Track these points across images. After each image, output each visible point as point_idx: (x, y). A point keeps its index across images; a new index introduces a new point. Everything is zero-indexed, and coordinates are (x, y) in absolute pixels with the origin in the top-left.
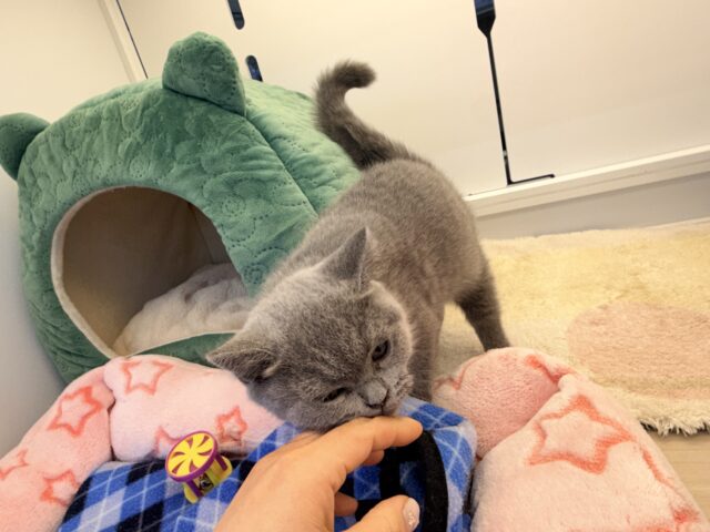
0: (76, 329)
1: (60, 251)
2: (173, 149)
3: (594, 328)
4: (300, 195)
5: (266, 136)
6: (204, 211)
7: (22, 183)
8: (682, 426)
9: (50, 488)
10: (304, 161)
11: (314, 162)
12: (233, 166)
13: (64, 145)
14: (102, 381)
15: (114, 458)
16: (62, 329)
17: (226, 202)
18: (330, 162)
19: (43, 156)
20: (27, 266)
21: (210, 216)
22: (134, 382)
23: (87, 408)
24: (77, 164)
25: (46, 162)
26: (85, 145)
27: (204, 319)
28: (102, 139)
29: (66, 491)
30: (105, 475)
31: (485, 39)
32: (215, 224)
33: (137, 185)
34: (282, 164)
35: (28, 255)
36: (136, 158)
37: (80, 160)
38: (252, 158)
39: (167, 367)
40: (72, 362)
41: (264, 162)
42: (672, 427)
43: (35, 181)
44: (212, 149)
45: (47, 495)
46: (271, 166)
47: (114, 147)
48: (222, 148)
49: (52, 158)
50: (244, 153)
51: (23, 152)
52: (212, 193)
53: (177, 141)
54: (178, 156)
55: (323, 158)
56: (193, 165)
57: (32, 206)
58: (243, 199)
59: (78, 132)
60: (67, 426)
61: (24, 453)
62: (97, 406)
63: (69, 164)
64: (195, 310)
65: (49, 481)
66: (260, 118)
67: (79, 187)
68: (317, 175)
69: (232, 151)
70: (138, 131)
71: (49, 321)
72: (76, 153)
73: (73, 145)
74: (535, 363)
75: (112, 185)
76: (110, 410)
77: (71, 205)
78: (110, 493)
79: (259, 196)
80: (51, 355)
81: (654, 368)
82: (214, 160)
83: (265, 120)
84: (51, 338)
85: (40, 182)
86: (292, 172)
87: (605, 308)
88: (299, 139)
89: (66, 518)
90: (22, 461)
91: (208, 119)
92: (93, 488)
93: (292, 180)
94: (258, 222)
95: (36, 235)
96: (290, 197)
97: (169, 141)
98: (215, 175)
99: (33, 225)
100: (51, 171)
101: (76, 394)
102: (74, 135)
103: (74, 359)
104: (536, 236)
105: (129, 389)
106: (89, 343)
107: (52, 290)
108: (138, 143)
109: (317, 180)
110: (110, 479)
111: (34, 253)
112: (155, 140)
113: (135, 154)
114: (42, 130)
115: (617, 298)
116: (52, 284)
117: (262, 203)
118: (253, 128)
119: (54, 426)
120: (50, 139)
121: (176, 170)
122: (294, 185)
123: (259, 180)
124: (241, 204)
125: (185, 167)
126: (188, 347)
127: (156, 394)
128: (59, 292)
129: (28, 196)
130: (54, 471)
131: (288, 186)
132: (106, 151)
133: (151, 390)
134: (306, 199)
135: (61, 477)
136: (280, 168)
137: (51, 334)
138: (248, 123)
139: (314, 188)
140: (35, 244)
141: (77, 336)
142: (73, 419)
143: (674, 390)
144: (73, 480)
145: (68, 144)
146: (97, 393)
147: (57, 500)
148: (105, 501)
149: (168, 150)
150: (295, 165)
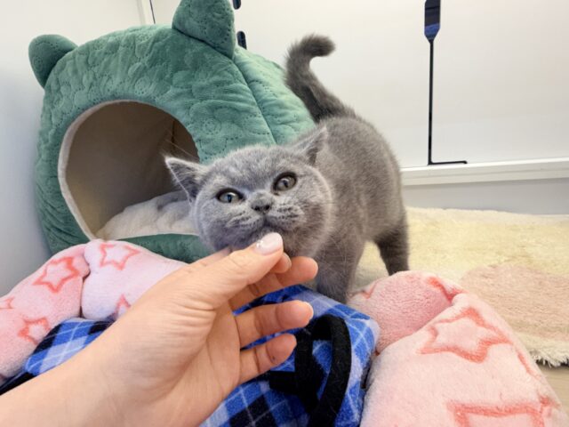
0: (69, 211)
1: (68, 148)
2: (172, 76)
3: (484, 280)
4: (265, 127)
5: (246, 78)
6: (188, 128)
7: (49, 90)
8: (548, 359)
9: (27, 328)
10: (273, 102)
11: (281, 106)
12: (217, 95)
13: (87, 63)
14: (83, 255)
15: (81, 315)
16: (59, 210)
17: (206, 122)
18: (293, 109)
19: (69, 69)
20: (40, 156)
21: (191, 132)
22: (108, 258)
23: (67, 273)
24: (95, 78)
25: (70, 74)
26: (103, 64)
27: (171, 224)
28: (118, 61)
29: (39, 332)
30: (72, 325)
31: (429, 44)
32: (194, 139)
33: (138, 101)
34: (254, 101)
35: (43, 146)
36: (142, 78)
37: (97, 75)
38: (232, 92)
39: (136, 252)
40: (61, 239)
41: (241, 97)
42: (539, 358)
43: (59, 89)
44: (202, 81)
45: (24, 333)
46: (246, 100)
47: (126, 68)
48: (211, 81)
49: (75, 72)
50: (226, 87)
51: (54, 65)
52: (196, 113)
53: (176, 69)
54: (174, 82)
55: (288, 104)
56: (186, 90)
57: (53, 107)
58: (220, 122)
59: (100, 53)
60: (50, 285)
61: (11, 299)
62: (75, 273)
63: (88, 78)
64: (164, 216)
65: (28, 322)
66: (244, 64)
67: (92, 97)
68: (281, 115)
69: (218, 84)
70: (147, 58)
71: (49, 202)
72: (95, 69)
73: (94, 63)
74: (436, 283)
75: (119, 98)
76: (85, 278)
77: (84, 110)
78: (75, 338)
79: (233, 122)
80: (46, 231)
81: (529, 314)
82: (202, 88)
83: (247, 65)
84: (49, 217)
85: (63, 89)
86: (263, 109)
87: (494, 267)
88: (271, 86)
89: (36, 351)
90: (9, 305)
91: (204, 57)
92: (61, 333)
93: (261, 115)
94: (229, 142)
95: (52, 132)
96: (257, 127)
97: (170, 70)
98: (202, 100)
99: (52, 124)
100: (73, 81)
101: (60, 261)
102: (96, 55)
103: (63, 236)
104: (445, 208)
105: (102, 264)
106: (77, 225)
107: (56, 177)
108: (145, 67)
109: (282, 119)
110: (76, 328)
111: (48, 145)
112: (159, 67)
113: (141, 76)
114: (71, 50)
115: (505, 261)
116: (57, 173)
117: (235, 127)
118: (237, 69)
119: (39, 282)
120: (77, 56)
121: (171, 91)
122: (262, 119)
123: (235, 109)
124: (218, 126)
125: (179, 90)
126: (154, 242)
127: (124, 270)
128: (62, 180)
129: (51, 100)
130: (32, 316)
131: (257, 118)
132: (119, 70)
133: (121, 266)
134: (269, 130)
135: (37, 322)
136: (253, 104)
137: (49, 213)
138: (234, 65)
139: (277, 124)
140: (49, 137)
141: (69, 218)
142: (55, 280)
143: (545, 332)
144: (46, 326)
145: (90, 62)
146: (77, 263)
147: (32, 339)
148: (69, 344)
149: (168, 76)
150: (266, 104)
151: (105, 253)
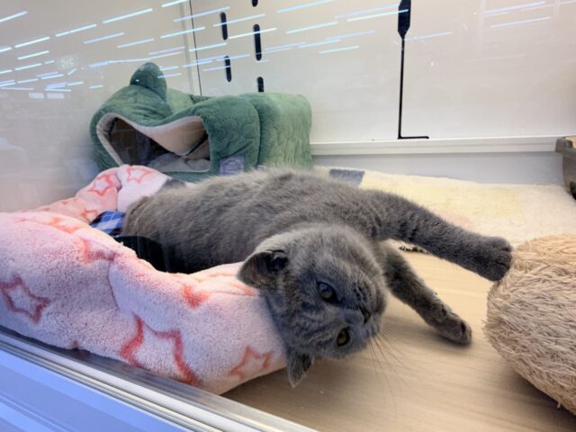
14: (116, 175)
22: (132, 177)
23: (106, 185)
39: (148, 172)
60: (98, 192)
62: (112, 185)
76: (118, 189)
78: (113, 219)
92: (105, 216)
101: (103, 177)
105: (128, 180)
119: (92, 190)
127: (141, 183)
133: (139, 181)
142: (101, 189)
144: (96, 213)
146: (112, 178)
148: (110, 221)
151: (130, 174)
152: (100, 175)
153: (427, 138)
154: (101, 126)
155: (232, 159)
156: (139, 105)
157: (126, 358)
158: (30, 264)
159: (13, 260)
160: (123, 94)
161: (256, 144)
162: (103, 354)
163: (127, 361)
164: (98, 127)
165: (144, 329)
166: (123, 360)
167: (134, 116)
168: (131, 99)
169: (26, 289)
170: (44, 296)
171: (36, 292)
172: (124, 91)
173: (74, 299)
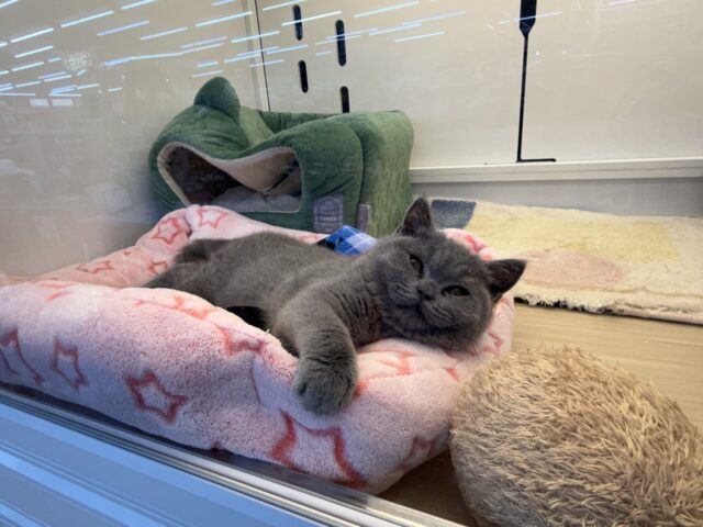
14: (184, 217)
22: (205, 220)
23: (174, 230)
39: (225, 214)
60: (164, 239)
62: (181, 230)
76: (188, 236)
101: (168, 220)
105: (201, 225)
119: (155, 237)
127: (217, 228)
130: (156, 260)
135: (158, 264)
142: (168, 236)
146: (181, 222)
147: (155, 272)
151: (202, 217)
152: (165, 218)
153: (554, 160)
154: (162, 157)
155: (329, 197)
156: (211, 132)
157: (279, 459)
158: (165, 360)
159: (145, 354)
160: (186, 117)
161: (358, 180)
162: (251, 457)
163: (280, 463)
164: (159, 158)
165: (296, 426)
166: (275, 462)
167: (205, 146)
168: (198, 124)
169: (161, 388)
170: (181, 394)
171: (173, 390)
172: (187, 113)
173: (215, 396)
